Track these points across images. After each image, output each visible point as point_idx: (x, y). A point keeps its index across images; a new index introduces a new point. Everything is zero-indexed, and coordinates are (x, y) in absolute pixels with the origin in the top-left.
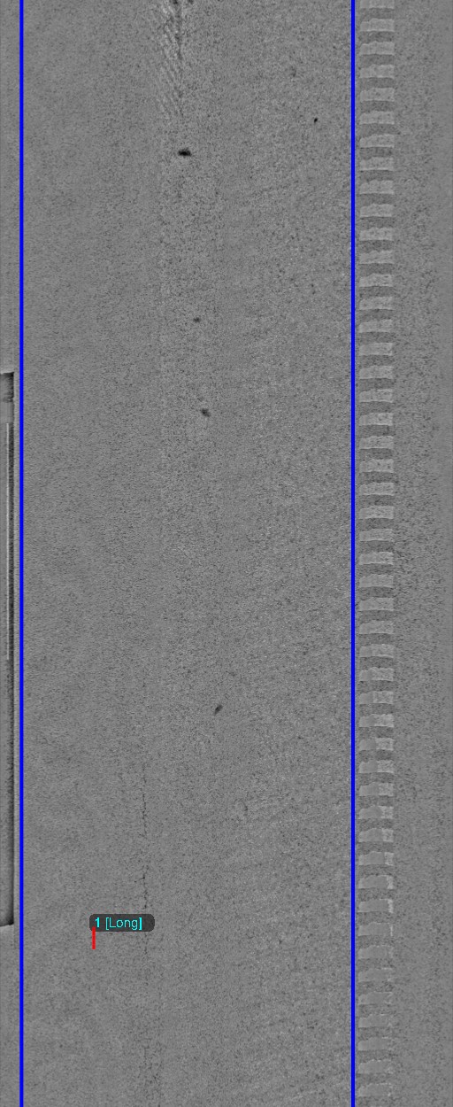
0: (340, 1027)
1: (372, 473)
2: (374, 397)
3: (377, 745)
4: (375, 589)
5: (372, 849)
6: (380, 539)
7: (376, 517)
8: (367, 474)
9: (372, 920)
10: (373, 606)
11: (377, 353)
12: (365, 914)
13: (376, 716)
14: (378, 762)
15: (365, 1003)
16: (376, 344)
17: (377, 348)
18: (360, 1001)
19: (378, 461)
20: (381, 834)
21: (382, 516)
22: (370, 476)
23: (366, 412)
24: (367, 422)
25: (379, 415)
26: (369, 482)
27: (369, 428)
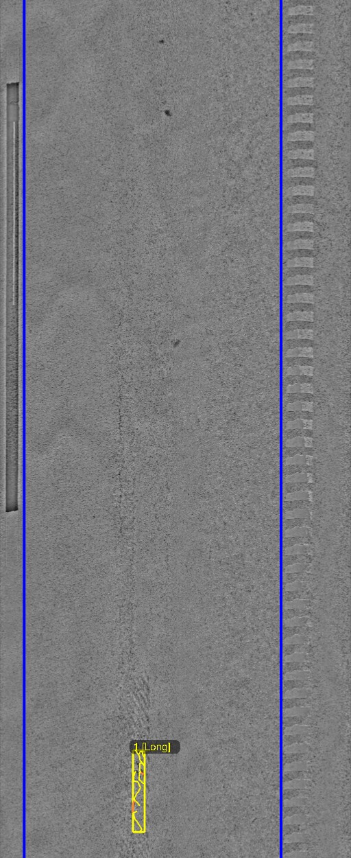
0: (271, 591)
1: (297, 160)
2: (299, 101)
3: (300, 371)
4: (299, 251)
5: (296, 453)
6: (303, 212)
7: (300, 194)
8: (293, 161)
9: (296, 507)
10: (298, 264)
11: (301, 68)
12: (291, 502)
13: (300, 348)
14: (301, 385)
15: (290, 572)
16: (301, 61)
17: (300, 64)
18: (286, 570)
19: (302, 150)
20: (303, 441)
21: (305, 194)
22: (296, 162)
23: (292, 112)
24: (293, 120)
25: (303, 115)
26: (295, 167)
27: (295, 125)
